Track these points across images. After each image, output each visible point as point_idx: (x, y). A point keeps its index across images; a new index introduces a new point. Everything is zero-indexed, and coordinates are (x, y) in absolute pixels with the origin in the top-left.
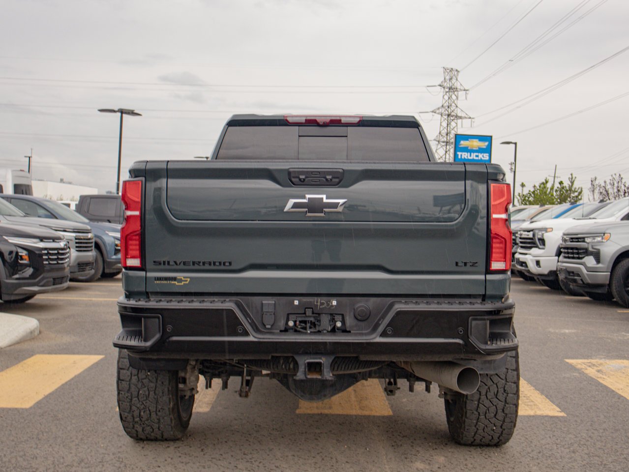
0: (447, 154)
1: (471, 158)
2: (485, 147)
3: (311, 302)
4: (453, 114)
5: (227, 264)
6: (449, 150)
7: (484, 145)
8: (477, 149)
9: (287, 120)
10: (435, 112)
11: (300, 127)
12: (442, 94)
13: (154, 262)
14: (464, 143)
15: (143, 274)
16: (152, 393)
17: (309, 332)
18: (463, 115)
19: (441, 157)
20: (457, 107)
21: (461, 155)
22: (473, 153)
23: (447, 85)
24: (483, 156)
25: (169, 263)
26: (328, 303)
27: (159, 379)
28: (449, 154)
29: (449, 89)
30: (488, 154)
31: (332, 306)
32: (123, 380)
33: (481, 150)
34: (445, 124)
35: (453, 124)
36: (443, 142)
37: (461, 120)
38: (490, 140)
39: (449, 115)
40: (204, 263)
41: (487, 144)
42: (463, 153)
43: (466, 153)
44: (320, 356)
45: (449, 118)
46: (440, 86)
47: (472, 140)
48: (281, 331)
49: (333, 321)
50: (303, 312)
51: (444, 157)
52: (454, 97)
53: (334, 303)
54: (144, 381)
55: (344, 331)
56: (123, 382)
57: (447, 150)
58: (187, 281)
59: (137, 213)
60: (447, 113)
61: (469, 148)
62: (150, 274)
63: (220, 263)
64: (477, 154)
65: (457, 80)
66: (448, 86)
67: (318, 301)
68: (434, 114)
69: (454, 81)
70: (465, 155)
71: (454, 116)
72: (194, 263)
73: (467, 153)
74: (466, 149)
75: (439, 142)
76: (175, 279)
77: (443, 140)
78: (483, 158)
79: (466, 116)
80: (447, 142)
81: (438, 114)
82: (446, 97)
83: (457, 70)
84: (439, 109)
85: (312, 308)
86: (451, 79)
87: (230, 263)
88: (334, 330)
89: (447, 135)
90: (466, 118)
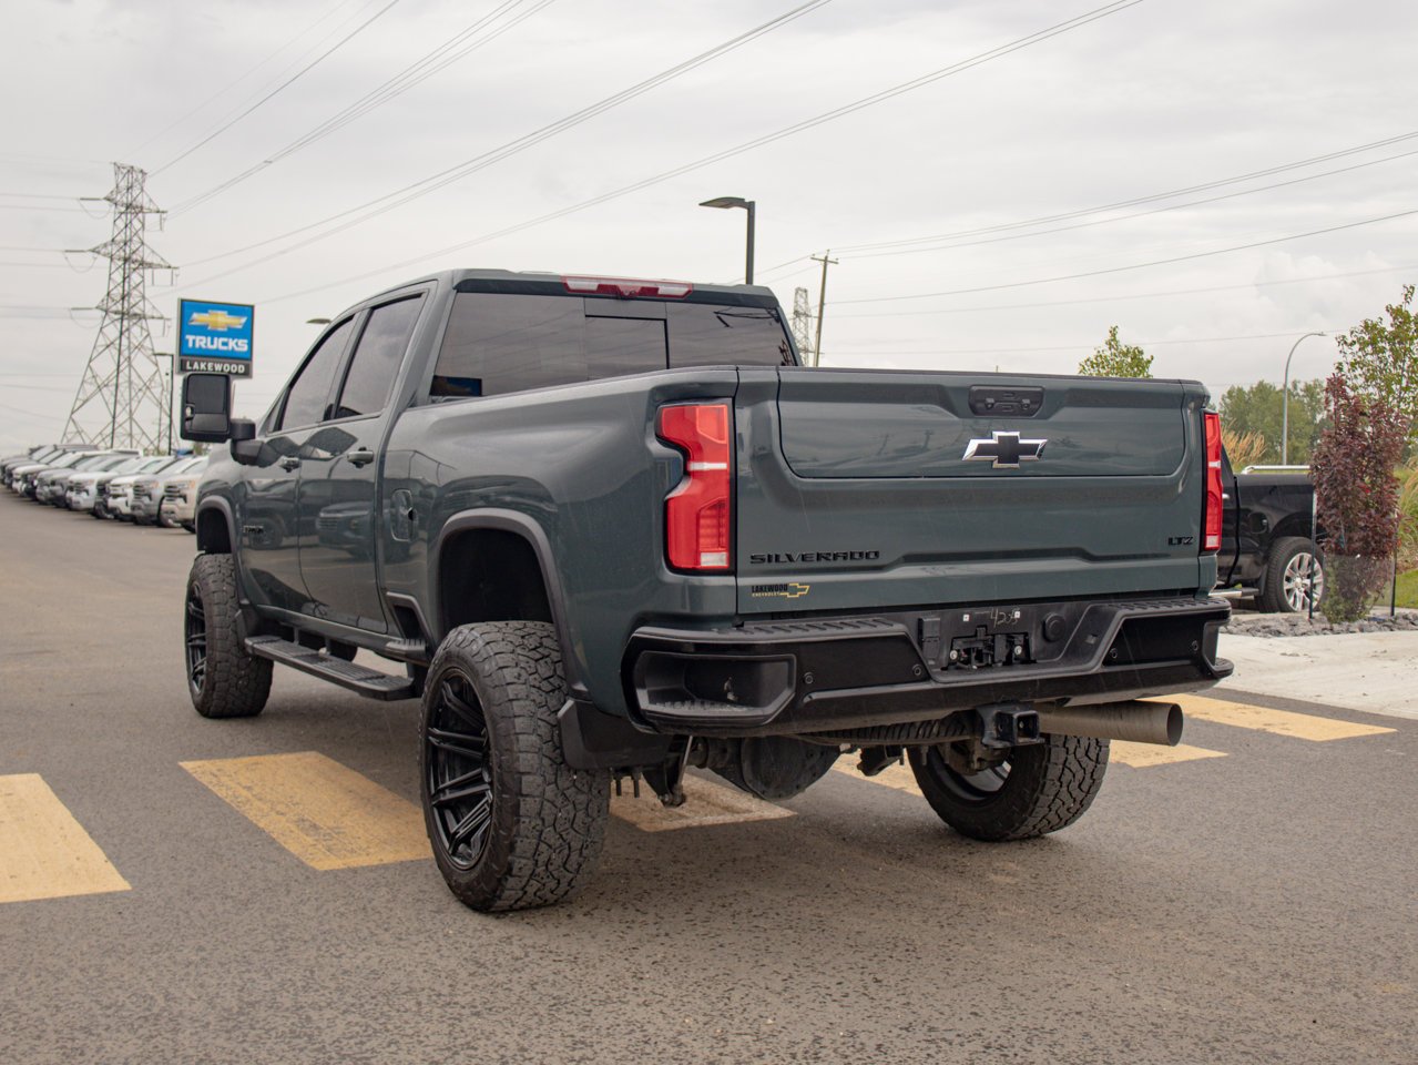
0: (123, 338)
1: (214, 347)
2: (240, 327)
3: (985, 615)
4: (134, 257)
5: (872, 556)
6: (128, 329)
7: (238, 322)
8: (226, 329)
9: (566, 284)
10: (98, 253)
11: (587, 300)
12: (111, 218)
13: (752, 557)
14: (198, 318)
15: (729, 580)
16: (581, 815)
17: (975, 667)
18: (156, 260)
19: (112, 343)
20: (143, 243)
21: (194, 341)
22: (219, 337)
23: (123, 198)
24: (237, 344)
25: (777, 557)
26: (1010, 613)
27: (595, 785)
28: (129, 338)
29: (127, 208)
30: (246, 341)
31: (1014, 620)
32: (527, 796)
33: (232, 333)
34: (118, 277)
35: (135, 278)
36: (116, 313)
37: (150, 270)
38: (250, 313)
39: (126, 260)
40: (836, 557)
41: (244, 320)
42: (198, 338)
43: (204, 338)
44: (1013, 706)
45: (127, 266)
46: (108, 199)
47: (215, 312)
48: (943, 669)
49: (1011, 644)
50: (973, 634)
51: (118, 342)
52: (136, 224)
53: (1017, 615)
54: (568, 793)
55: (1027, 660)
56: (528, 799)
57: (124, 329)
58: (804, 590)
59: (723, 466)
60: (122, 254)
61: (209, 328)
62: (744, 581)
63: (861, 554)
64: (225, 340)
65: (142, 190)
66: (125, 200)
67: (994, 613)
68: (96, 255)
69: (136, 191)
70: (202, 342)
71: (136, 261)
72: (819, 557)
73: (206, 336)
74: (202, 330)
75: (106, 311)
76: (784, 587)
77: (114, 308)
78: (236, 349)
79: (162, 263)
80: (123, 314)
81: (104, 255)
82: (121, 224)
83: (142, 171)
84: (105, 245)
85: (986, 626)
86: (129, 188)
87: (876, 554)
88: (1009, 662)
89: (123, 298)
90: (160, 266)
